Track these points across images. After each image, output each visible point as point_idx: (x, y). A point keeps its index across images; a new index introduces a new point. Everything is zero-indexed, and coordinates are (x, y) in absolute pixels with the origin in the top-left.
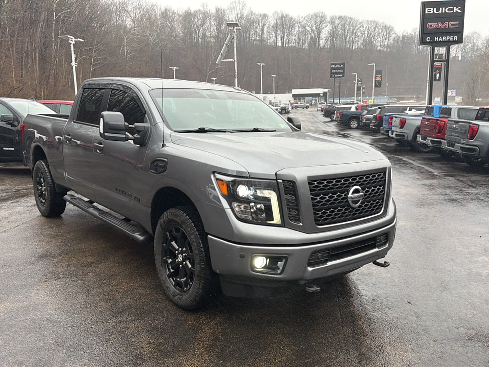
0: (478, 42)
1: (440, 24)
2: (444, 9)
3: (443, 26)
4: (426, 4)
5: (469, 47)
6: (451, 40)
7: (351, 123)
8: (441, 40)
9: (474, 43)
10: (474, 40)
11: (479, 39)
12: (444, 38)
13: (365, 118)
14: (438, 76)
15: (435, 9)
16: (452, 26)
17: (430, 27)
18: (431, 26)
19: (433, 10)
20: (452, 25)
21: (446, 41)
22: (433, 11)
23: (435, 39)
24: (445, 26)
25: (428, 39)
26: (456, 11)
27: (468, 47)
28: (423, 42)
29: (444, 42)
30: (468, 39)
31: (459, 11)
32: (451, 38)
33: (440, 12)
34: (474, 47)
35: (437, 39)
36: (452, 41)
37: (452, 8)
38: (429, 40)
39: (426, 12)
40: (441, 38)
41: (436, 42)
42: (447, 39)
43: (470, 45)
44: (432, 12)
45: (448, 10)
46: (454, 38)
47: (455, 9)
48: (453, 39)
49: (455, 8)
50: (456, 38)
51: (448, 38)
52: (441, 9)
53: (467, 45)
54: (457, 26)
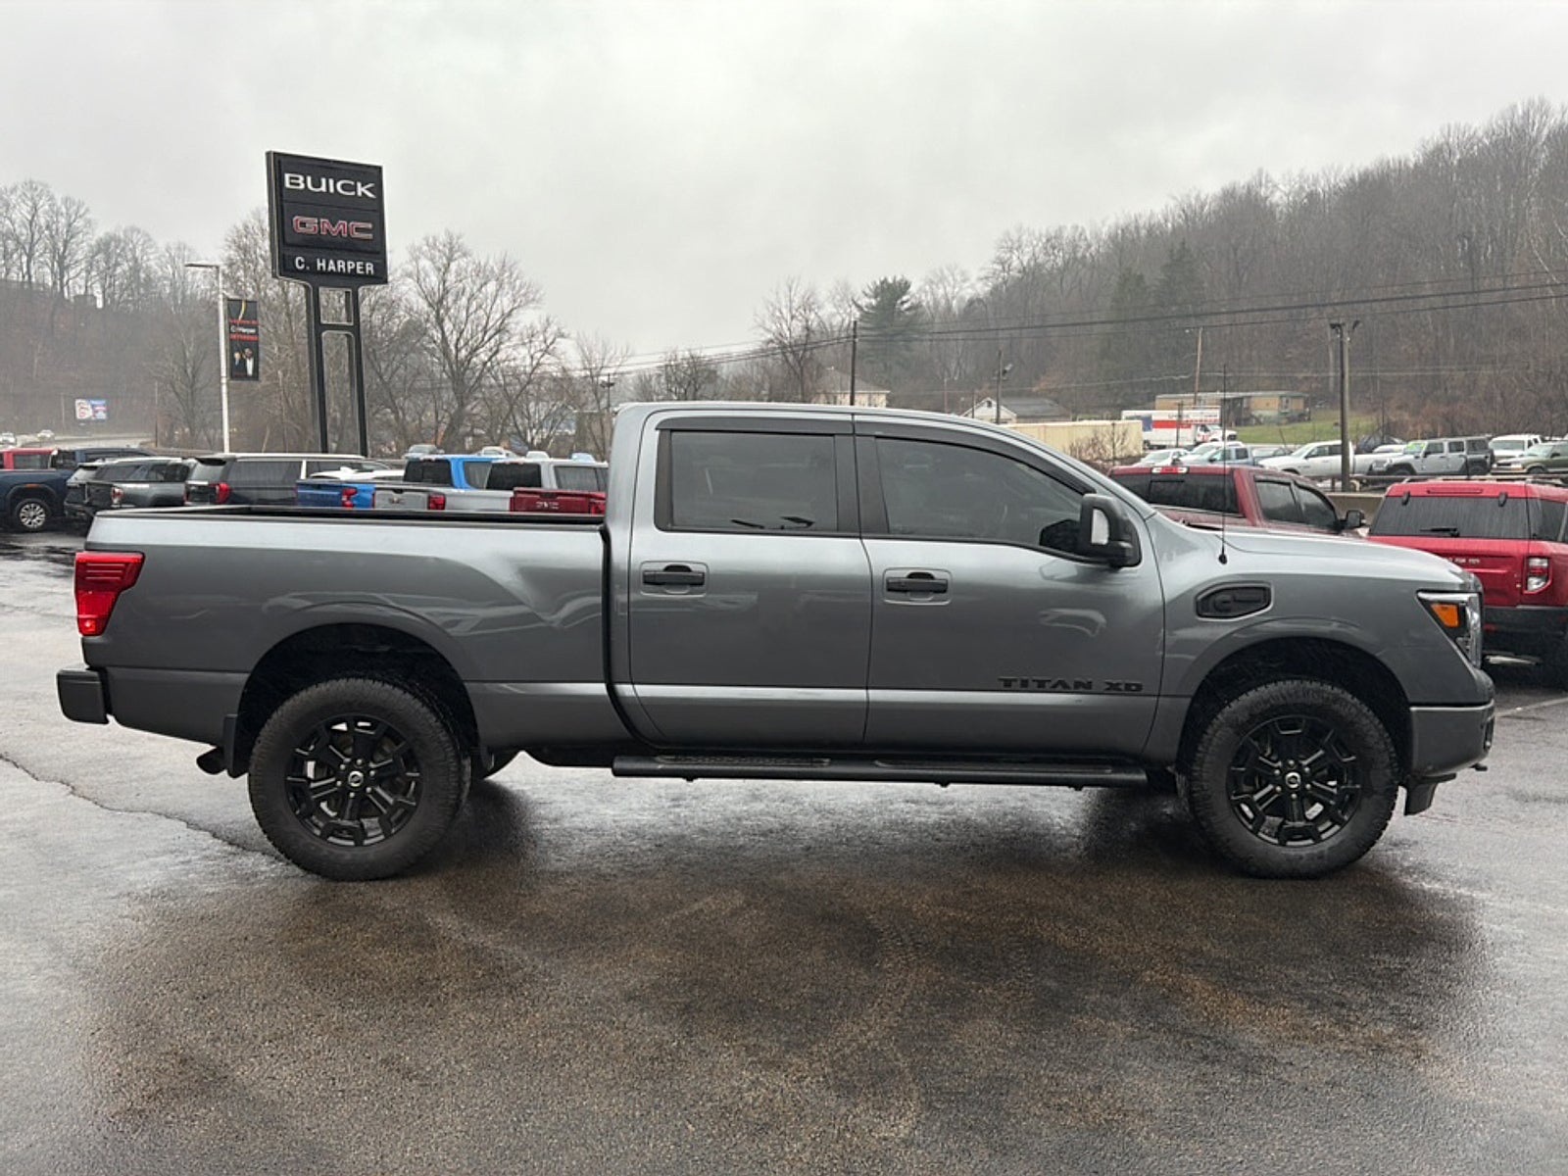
0: (148, 260)
1: (325, 223)
2: (331, 182)
3: (334, 230)
4: (283, 160)
5: (124, 272)
6: (359, 272)
7: (19, 511)
8: (334, 268)
9: (135, 260)
10: (133, 250)
11: (149, 251)
12: (341, 265)
13: (119, 494)
14: (250, 364)
15: (309, 179)
16: (357, 235)
17: (301, 229)
18: (303, 224)
19: (305, 182)
20: (357, 229)
21: (346, 274)
22: (303, 183)
23: (319, 265)
24: (340, 233)
25: (300, 263)
26: (363, 193)
27: (119, 270)
28: (284, 267)
29: (340, 274)
30: (117, 247)
31: (370, 195)
32: (359, 268)
33: (323, 188)
34: (139, 271)
35: (324, 264)
36: (360, 275)
37: (352, 183)
38: (302, 267)
39: (287, 185)
40: (331, 262)
41: (322, 273)
42: (349, 268)
43: (126, 267)
44: (302, 186)
45: (343, 187)
46: (364, 266)
47: (360, 190)
48: (364, 270)
49: (359, 184)
50: (370, 268)
51: (351, 265)
52: (324, 181)
53: (117, 264)
54: (370, 236)
